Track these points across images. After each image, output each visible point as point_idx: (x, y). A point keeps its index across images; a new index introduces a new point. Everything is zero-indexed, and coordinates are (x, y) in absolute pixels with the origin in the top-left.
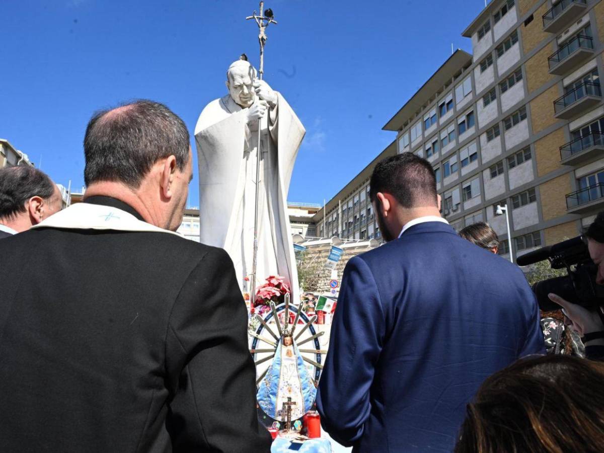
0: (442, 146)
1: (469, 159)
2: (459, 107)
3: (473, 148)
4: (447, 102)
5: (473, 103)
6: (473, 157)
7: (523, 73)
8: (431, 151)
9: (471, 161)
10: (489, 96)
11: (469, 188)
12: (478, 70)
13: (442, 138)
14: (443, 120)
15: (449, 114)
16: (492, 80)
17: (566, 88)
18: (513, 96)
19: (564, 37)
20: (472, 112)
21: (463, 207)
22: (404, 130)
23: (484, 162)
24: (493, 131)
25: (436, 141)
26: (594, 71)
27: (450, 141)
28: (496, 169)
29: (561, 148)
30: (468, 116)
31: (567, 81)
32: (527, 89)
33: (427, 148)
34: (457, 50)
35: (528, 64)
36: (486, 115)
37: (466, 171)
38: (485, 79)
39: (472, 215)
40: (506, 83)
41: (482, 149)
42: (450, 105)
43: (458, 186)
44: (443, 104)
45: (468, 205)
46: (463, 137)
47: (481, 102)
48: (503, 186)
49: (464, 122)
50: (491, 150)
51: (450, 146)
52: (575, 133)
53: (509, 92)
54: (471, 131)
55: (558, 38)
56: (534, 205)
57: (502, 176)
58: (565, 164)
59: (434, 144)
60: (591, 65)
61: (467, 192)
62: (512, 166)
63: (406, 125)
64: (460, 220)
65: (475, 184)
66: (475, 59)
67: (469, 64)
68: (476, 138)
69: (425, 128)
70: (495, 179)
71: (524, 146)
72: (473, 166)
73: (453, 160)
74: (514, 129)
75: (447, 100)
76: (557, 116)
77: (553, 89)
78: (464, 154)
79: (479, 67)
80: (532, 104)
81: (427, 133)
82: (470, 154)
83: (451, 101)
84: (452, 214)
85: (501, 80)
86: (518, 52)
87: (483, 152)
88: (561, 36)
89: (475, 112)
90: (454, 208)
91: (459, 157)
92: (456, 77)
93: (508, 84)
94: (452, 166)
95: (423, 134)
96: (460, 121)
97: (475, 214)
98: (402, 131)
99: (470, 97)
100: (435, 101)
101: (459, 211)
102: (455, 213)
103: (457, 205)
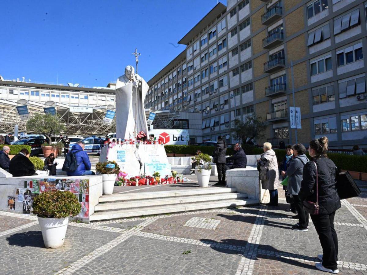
0: (209, 57)
1: (223, 65)
2: (219, 35)
3: (225, 59)
4: (213, 31)
5: (226, 34)
6: (225, 64)
7: (250, 21)
8: (204, 59)
9: (224, 66)
10: (234, 31)
11: (222, 80)
12: (229, 15)
13: (210, 52)
14: (211, 41)
15: (213, 39)
16: (236, 23)
17: (269, 33)
18: (245, 33)
19: (270, 5)
20: (225, 39)
21: (219, 91)
22: (190, 45)
23: (230, 67)
24: (235, 51)
25: (207, 53)
26: (281, 25)
27: (214, 54)
28: (236, 71)
29: (264, 64)
30: (224, 41)
31: (270, 29)
32: (252, 31)
33: (202, 56)
34: (219, 3)
35: (253, 16)
36: (232, 42)
37: (221, 71)
38: (232, 21)
39: (223, 95)
40: (242, 25)
41: (230, 60)
42: (214, 33)
43: (217, 79)
44: (211, 32)
45: (222, 90)
46: (220, 53)
47: (230, 34)
48: (238, 80)
49: (221, 44)
50: (234, 61)
51: (214, 57)
52: (271, 56)
53: (244, 30)
54: (224, 50)
55: (267, 5)
56: (251, 92)
57: (238, 76)
58: (266, 72)
59: (205, 55)
60: (280, 22)
61: (221, 84)
62: (243, 70)
63: (191, 42)
64: (217, 98)
65: (225, 79)
66: (228, 9)
67: (224, 11)
68: (227, 53)
69: (201, 45)
70: (235, 77)
71: (249, 61)
72: (225, 68)
73: (215, 65)
74: (245, 51)
75: (213, 30)
76: (264, 47)
77: (263, 32)
78: (221, 62)
79: (230, 14)
80: (253, 38)
81: (202, 48)
82: (224, 62)
83: (215, 31)
84: (214, 94)
85: (240, 23)
86: (249, 9)
87: (229, 62)
88: (268, 4)
89: (227, 39)
90: (215, 91)
91: (218, 63)
92: (218, 17)
93: (243, 26)
94: (214, 68)
95: (200, 48)
96: (219, 43)
97: (224, 95)
98: (189, 46)
99: (225, 31)
100: (207, 30)
101: (217, 93)
102: (215, 94)
103: (216, 89)
